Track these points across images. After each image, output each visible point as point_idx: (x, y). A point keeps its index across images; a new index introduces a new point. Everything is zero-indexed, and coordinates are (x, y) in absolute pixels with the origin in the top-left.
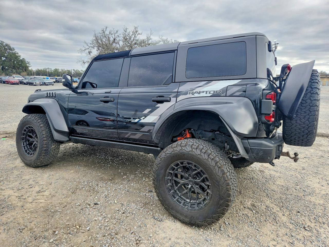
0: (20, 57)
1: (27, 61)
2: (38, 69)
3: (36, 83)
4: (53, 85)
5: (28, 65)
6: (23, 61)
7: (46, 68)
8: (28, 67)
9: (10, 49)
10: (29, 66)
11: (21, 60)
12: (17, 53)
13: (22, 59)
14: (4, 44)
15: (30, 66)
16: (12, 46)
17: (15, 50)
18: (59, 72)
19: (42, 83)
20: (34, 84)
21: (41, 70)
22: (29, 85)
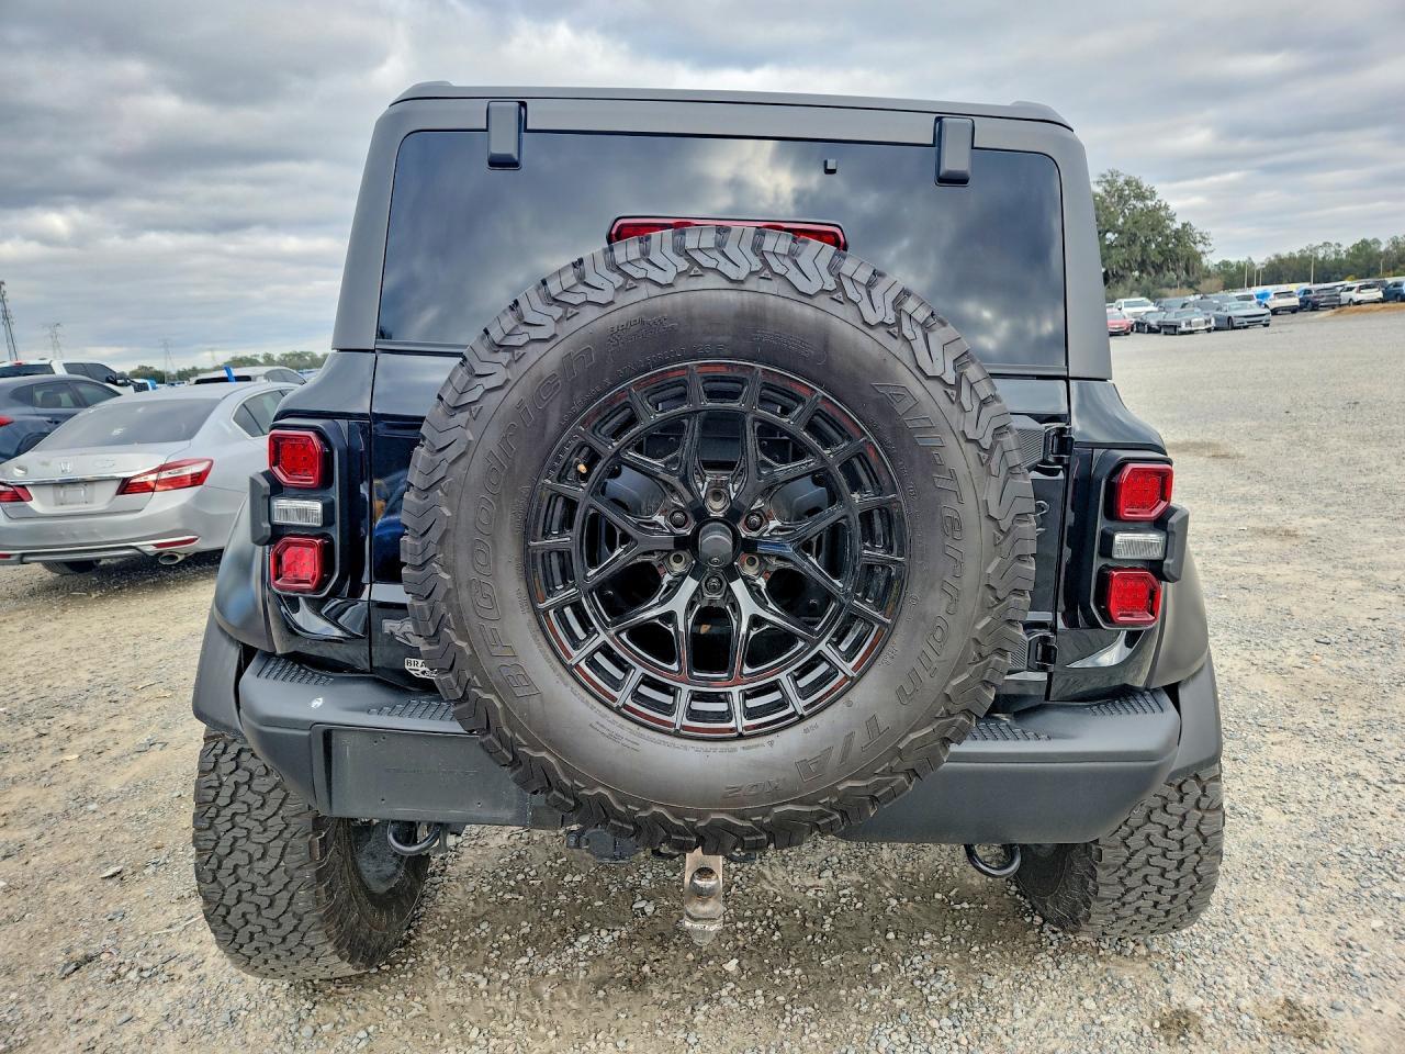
0: (1173, 220)
1: (1201, 233)
2: (1276, 256)
3: (1189, 324)
4: (1266, 325)
5: (1200, 248)
6: (1182, 235)
7: (1315, 245)
8: (1198, 257)
9: (1141, 197)
10: (1203, 253)
11: (1177, 231)
12: (1163, 205)
13: (1180, 227)
14: (1121, 181)
15: (1210, 248)
16: (1145, 185)
17: (1158, 197)
18: (1380, 255)
19: (1217, 320)
20: (1184, 328)
21: (1292, 258)
22: (1166, 334)
